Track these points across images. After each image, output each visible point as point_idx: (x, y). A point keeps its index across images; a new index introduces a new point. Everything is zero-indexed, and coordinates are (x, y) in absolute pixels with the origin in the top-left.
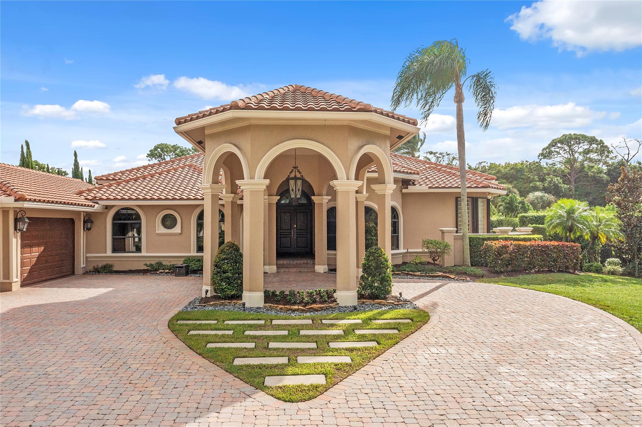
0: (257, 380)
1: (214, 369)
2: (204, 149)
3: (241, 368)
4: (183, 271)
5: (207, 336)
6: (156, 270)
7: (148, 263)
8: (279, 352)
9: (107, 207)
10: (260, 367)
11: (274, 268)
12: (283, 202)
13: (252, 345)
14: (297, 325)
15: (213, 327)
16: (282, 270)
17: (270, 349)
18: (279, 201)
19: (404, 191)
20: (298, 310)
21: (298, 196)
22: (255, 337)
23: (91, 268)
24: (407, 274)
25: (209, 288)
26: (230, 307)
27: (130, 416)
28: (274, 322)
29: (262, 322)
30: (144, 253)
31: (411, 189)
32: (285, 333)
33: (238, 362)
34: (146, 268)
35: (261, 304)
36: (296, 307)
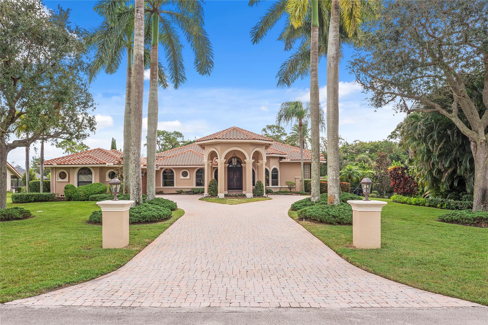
2: (204, 149)
4: (192, 193)
6: (181, 193)
7: (177, 190)
9: (161, 169)
10: (225, 203)
12: (230, 166)
14: (234, 200)
16: (230, 191)
18: (229, 166)
19: (280, 161)
21: (235, 164)
24: (278, 194)
25: (207, 193)
28: (228, 199)
30: (175, 187)
33: (220, 203)
34: (176, 192)
35: (224, 197)
36: (234, 197)
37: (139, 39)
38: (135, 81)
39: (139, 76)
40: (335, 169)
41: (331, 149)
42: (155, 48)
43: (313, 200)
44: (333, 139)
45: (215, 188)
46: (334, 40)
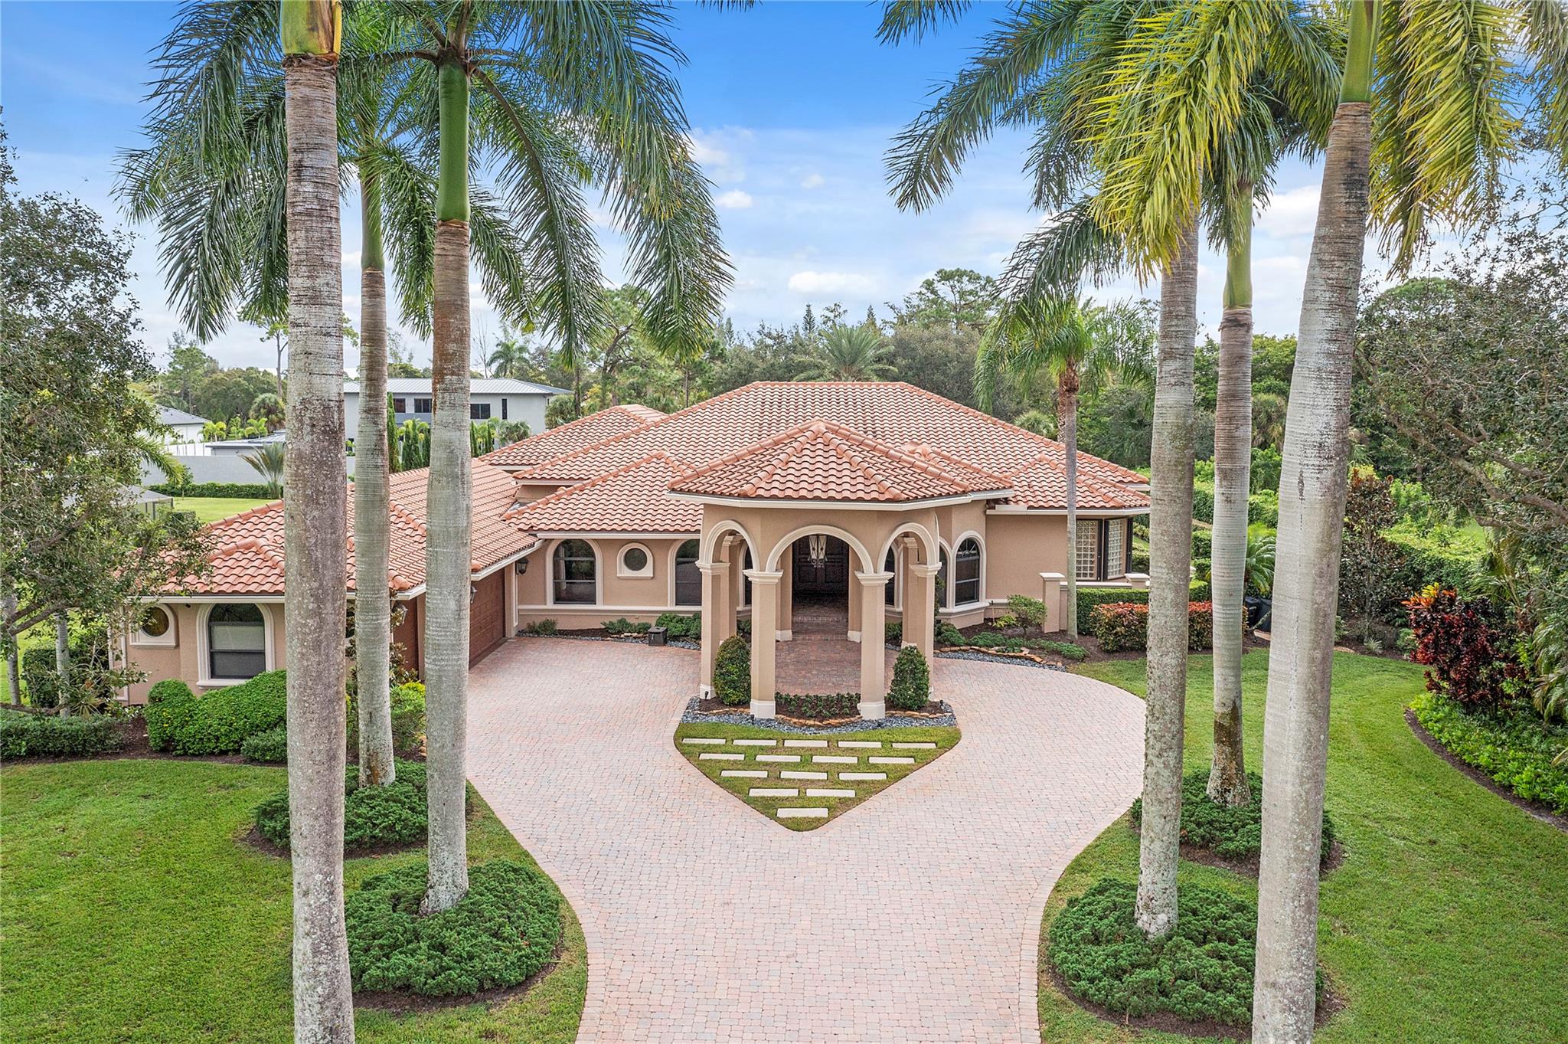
0: (771, 811)
1: (734, 800)
3: (756, 799)
4: (661, 637)
5: (720, 761)
6: (619, 632)
7: (607, 621)
8: (790, 783)
9: (547, 541)
10: (773, 799)
11: (788, 634)
13: (764, 774)
14: (811, 749)
15: (723, 749)
16: (801, 637)
17: (782, 780)
19: (989, 512)
20: (813, 726)
21: (821, 557)
22: (767, 764)
23: (524, 627)
24: (978, 651)
25: (708, 689)
26: (735, 716)
27: (679, 838)
28: (788, 743)
29: (773, 743)
30: (599, 606)
31: (1001, 509)
32: (797, 759)
33: (753, 793)
34: (603, 628)
35: (773, 716)
36: (811, 722)
37: (313, 322)
38: (299, 536)
39: (316, 513)
40: (1294, 1002)
41: (1283, 907)
42: (454, 234)
43: (1146, 927)
44: (1296, 860)
45: (739, 676)
46: (1329, 355)
